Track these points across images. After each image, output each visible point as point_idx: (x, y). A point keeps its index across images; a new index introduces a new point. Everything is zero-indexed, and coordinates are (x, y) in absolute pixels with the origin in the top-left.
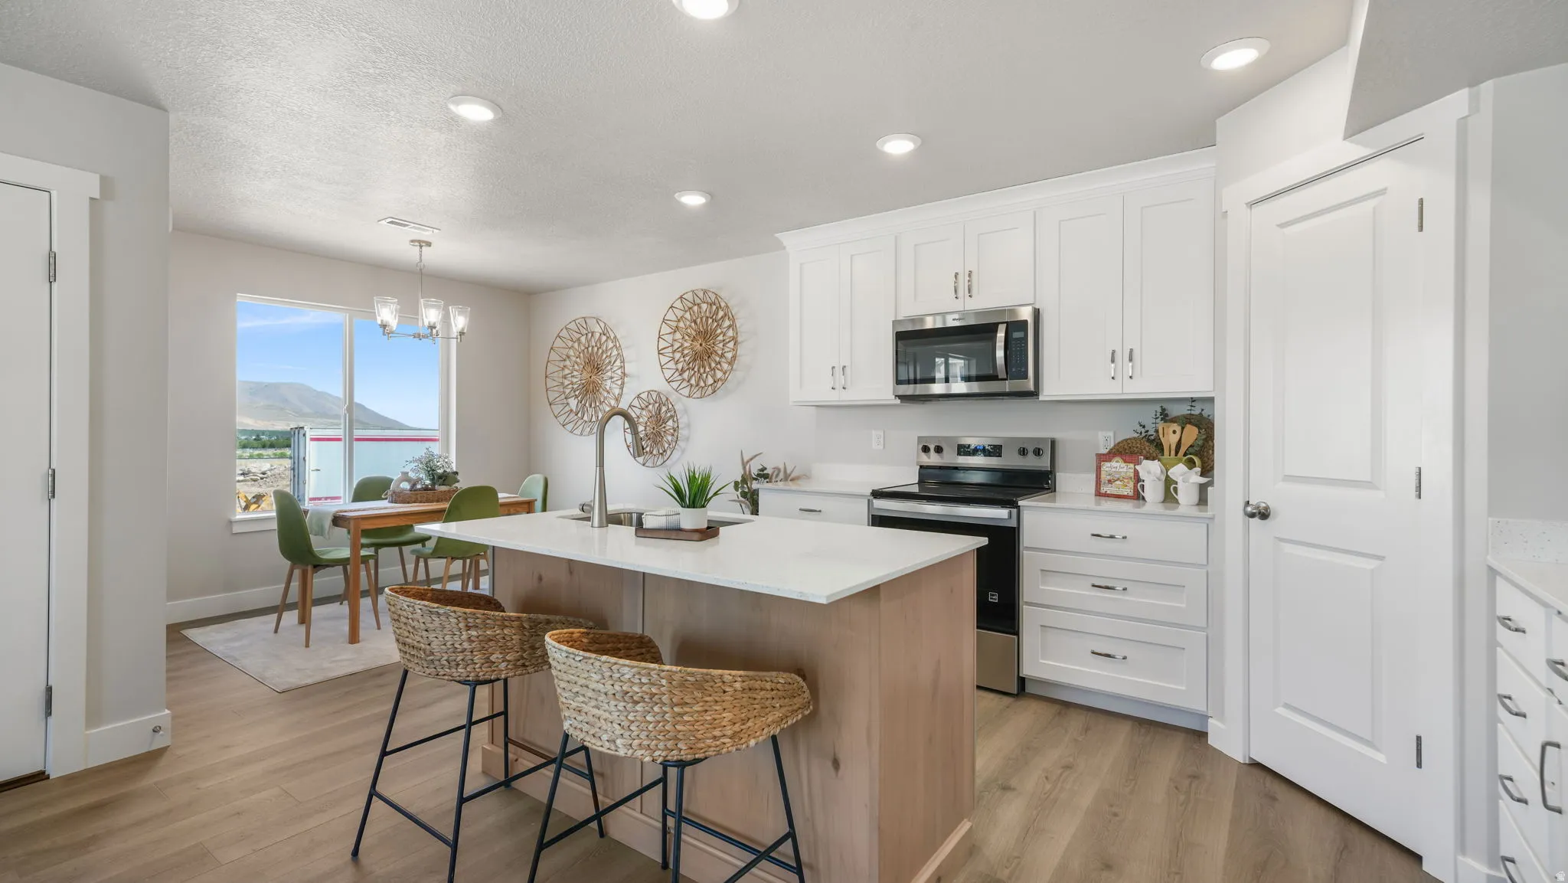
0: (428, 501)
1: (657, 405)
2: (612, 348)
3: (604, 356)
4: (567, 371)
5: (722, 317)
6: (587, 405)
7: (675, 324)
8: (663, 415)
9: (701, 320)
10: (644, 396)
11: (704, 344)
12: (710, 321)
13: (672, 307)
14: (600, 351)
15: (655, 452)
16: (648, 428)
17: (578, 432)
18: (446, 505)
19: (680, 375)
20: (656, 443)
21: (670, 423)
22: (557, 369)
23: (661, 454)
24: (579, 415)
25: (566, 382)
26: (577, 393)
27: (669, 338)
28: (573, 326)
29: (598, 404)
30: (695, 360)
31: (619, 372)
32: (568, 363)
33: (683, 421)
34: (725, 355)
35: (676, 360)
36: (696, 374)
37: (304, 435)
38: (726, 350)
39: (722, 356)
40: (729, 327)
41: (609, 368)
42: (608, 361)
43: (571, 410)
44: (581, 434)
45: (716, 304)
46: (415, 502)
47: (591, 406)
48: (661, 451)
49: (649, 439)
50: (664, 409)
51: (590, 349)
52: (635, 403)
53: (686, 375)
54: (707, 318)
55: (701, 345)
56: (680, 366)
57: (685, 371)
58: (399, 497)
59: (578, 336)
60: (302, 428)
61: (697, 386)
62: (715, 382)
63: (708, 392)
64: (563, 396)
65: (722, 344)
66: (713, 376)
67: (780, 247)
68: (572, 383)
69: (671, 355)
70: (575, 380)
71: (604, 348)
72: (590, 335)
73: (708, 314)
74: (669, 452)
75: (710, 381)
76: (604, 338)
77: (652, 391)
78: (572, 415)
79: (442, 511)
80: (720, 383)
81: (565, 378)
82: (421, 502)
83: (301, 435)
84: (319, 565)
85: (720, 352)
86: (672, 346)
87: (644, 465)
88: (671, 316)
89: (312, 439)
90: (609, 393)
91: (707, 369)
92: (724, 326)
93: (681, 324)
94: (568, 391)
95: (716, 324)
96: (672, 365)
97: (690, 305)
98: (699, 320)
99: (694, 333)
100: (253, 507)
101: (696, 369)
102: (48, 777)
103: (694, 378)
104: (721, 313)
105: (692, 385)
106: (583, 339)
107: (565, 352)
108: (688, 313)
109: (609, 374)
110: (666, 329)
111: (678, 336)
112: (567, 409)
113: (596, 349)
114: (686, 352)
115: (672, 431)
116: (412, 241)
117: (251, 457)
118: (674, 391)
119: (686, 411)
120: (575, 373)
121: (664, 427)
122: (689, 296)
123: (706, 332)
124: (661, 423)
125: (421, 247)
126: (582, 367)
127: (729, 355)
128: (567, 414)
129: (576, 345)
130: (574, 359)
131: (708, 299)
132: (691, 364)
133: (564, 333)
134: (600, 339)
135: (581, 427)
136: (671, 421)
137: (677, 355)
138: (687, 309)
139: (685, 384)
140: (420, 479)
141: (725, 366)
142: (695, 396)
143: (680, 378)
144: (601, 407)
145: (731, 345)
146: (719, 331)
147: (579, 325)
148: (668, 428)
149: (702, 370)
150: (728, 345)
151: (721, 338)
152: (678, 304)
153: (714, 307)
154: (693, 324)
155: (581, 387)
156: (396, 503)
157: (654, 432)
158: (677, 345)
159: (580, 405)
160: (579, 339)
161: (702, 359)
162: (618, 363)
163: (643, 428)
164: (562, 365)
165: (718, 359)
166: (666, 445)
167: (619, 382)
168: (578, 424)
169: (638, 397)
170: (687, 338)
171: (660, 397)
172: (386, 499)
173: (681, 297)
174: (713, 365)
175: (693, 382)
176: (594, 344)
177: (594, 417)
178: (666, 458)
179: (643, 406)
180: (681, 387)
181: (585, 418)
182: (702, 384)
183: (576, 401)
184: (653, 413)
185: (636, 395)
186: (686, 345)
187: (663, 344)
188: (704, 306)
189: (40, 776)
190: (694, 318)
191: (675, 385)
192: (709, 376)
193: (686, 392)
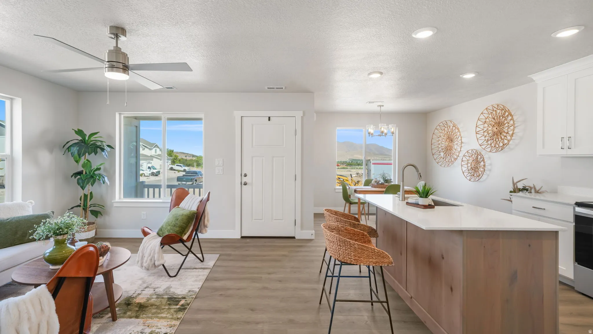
0: (381, 188)
1: (476, 155)
2: (457, 132)
3: (454, 135)
4: (440, 142)
5: (507, 115)
6: (447, 155)
7: (484, 120)
8: (479, 160)
9: (497, 118)
10: (470, 151)
11: (498, 128)
12: (501, 117)
13: (482, 113)
14: (453, 133)
15: (475, 175)
16: (472, 165)
17: (443, 166)
18: (384, 190)
19: (487, 142)
20: (475, 171)
21: (482, 163)
22: (436, 141)
23: (478, 176)
24: (444, 159)
25: (440, 146)
26: (444, 150)
27: (482, 127)
28: (441, 124)
29: (451, 155)
30: (494, 135)
31: (460, 141)
32: (440, 139)
33: (487, 162)
34: (509, 132)
35: (485, 135)
36: (494, 141)
37: (371, 162)
38: (510, 130)
39: (507, 133)
40: (511, 119)
41: (456, 140)
42: (456, 137)
43: (441, 157)
44: (444, 167)
45: (504, 109)
46: (377, 188)
47: (449, 155)
48: (478, 175)
49: (473, 169)
50: (479, 157)
51: (449, 133)
52: (466, 154)
53: (489, 142)
54: (500, 116)
55: (497, 129)
56: (487, 138)
57: (489, 141)
58: (373, 186)
59: (444, 128)
60: (370, 160)
61: (495, 147)
62: (503, 145)
63: (499, 150)
64: (438, 152)
65: (507, 128)
66: (503, 143)
67: (532, 80)
68: (442, 147)
69: (483, 134)
70: (443, 145)
71: (454, 132)
72: (449, 127)
73: (500, 115)
74: (481, 175)
75: (501, 144)
76: (454, 128)
77: (474, 149)
78: (442, 159)
79: (383, 191)
80: (505, 146)
81: (439, 145)
82: (379, 188)
83: (370, 162)
84: (351, 203)
85: (506, 131)
86: (483, 129)
87: (470, 180)
88: (482, 117)
89: (373, 164)
90: (456, 150)
91: (500, 139)
92: (509, 119)
93: (487, 120)
94: (440, 149)
95: (504, 119)
96: (483, 138)
97: (491, 111)
98: (496, 118)
99: (493, 123)
100: (357, 185)
101: (494, 140)
102: (295, 238)
103: (493, 143)
104: (507, 114)
105: (492, 147)
106: (446, 129)
107: (439, 134)
108: (491, 115)
109: (456, 142)
110: (480, 123)
111: (486, 125)
112: (440, 156)
113: (451, 132)
114: (490, 132)
115: (483, 166)
116: (378, 106)
117: (360, 168)
118: (483, 150)
119: (490, 158)
120: (443, 142)
121: (479, 165)
122: (491, 108)
123: (499, 123)
124: (478, 163)
125: (381, 107)
126: (445, 140)
127: (511, 133)
128: (440, 159)
129: (443, 131)
130: (442, 137)
131: (500, 108)
132: (492, 137)
133: (438, 127)
134: (452, 129)
135: (445, 164)
136: (482, 162)
137: (486, 134)
138: (490, 113)
139: (489, 146)
140: (380, 181)
141: (509, 138)
142: (493, 151)
143: (486, 143)
144: (453, 156)
145: (512, 128)
146: (506, 122)
147: (444, 124)
148: (481, 165)
149: (497, 140)
150: (510, 128)
151: (507, 125)
152: (485, 112)
153: (503, 111)
154: (493, 120)
155: (445, 148)
156: (372, 187)
157: (475, 166)
158: (485, 129)
159: (445, 155)
160: (444, 129)
161: (497, 135)
162: (460, 138)
163: (470, 165)
164: (438, 139)
165: (505, 134)
166: (480, 173)
167: (460, 146)
168: (443, 163)
169: (467, 152)
170: (490, 126)
171: (477, 152)
172: (370, 186)
173: (486, 109)
174: (503, 137)
175: (493, 145)
176: (450, 131)
177: (450, 160)
178: (479, 178)
179: (470, 156)
180: (486, 148)
181: (447, 160)
182: (497, 146)
183: (443, 153)
184: (475, 159)
185: (466, 151)
186: (490, 129)
187: (478, 129)
188: (498, 111)
189: (294, 238)
190: (494, 117)
191: (483, 147)
192: (501, 142)
193: (489, 150)
